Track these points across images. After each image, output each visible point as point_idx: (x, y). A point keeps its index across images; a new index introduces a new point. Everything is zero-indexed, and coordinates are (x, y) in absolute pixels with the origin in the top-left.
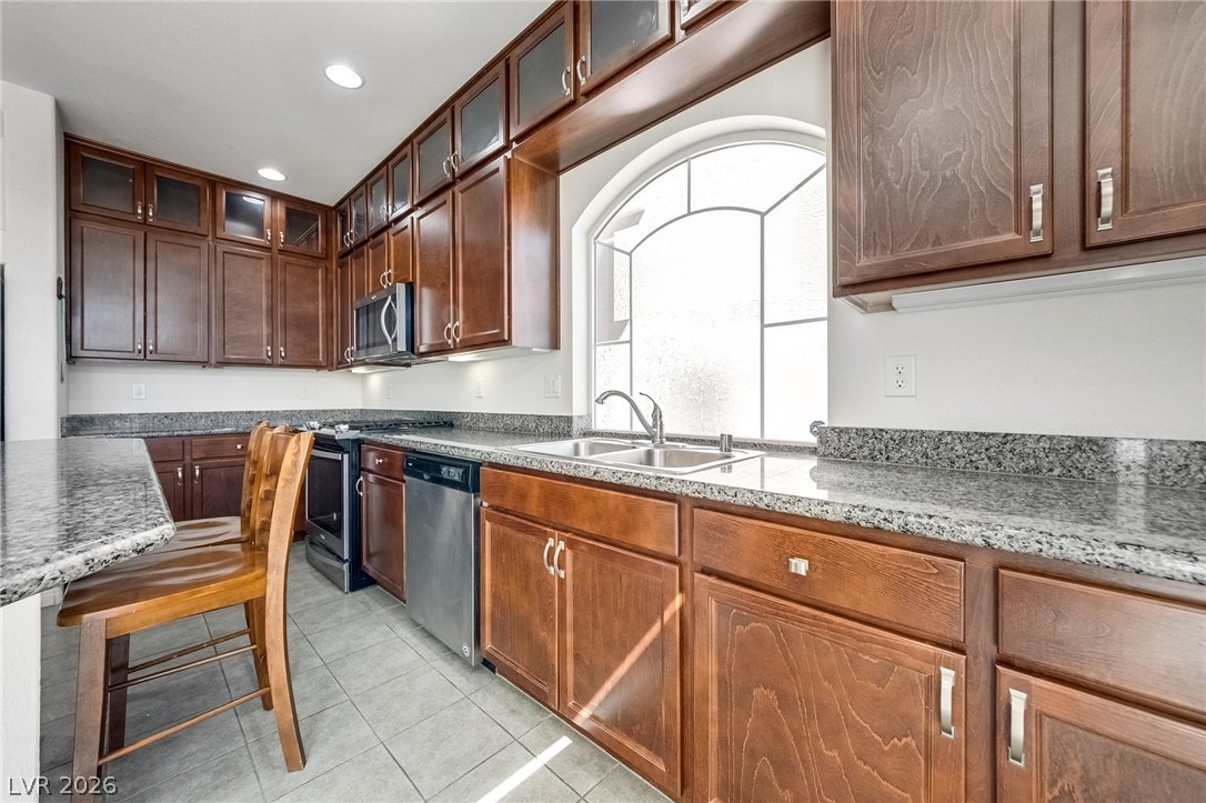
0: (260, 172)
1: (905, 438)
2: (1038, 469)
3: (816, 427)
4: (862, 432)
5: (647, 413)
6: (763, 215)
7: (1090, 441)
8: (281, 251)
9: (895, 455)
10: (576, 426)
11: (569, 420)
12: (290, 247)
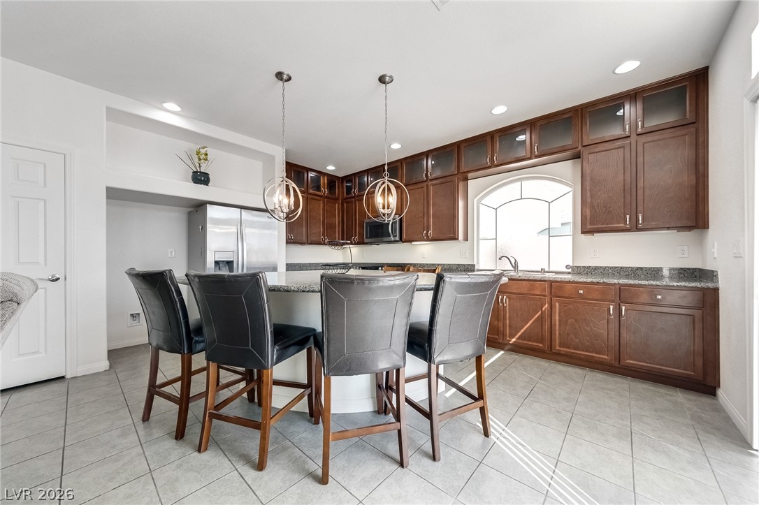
0: (327, 168)
1: (596, 268)
2: (629, 275)
3: (567, 267)
4: (584, 267)
5: (513, 262)
6: (549, 203)
7: (640, 268)
8: (326, 197)
9: (593, 273)
10: (476, 268)
11: (474, 266)
12: (331, 196)
